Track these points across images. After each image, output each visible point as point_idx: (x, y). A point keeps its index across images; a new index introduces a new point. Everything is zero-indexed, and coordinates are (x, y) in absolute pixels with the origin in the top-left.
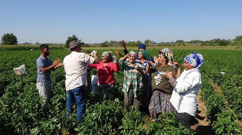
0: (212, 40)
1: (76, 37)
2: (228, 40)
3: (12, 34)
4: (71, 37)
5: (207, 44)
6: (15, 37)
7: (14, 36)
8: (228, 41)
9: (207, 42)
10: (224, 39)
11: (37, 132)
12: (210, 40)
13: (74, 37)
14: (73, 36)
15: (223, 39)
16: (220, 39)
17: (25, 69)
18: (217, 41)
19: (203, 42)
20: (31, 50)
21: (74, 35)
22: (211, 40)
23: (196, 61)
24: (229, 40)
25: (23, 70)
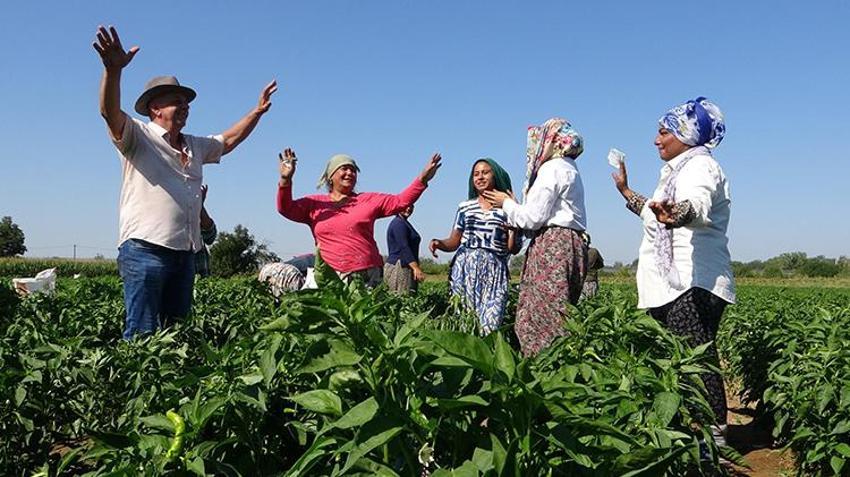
0: (775, 258)
1: (246, 234)
2: (838, 259)
3: (10, 218)
4: (228, 235)
5: (754, 272)
6: (16, 231)
7: (16, 227)
8: (839, 262)
9: (756, 265)
10: (821, 257)
11: (99, 361)
12: (766, 260)
13: (242, 235)
14: (239, 230)
15: (815, 256)
16: (805, 254)
17: (53, 283)
18: (794, 261)
19: (740, 264)
20: (76, 276)
21: (240, 227)
22: (772, 257)
23: (696, 124)
24: (841, 258)
25: (47, 286)
